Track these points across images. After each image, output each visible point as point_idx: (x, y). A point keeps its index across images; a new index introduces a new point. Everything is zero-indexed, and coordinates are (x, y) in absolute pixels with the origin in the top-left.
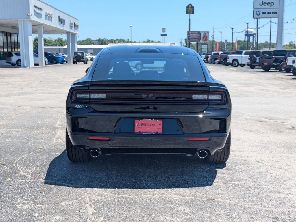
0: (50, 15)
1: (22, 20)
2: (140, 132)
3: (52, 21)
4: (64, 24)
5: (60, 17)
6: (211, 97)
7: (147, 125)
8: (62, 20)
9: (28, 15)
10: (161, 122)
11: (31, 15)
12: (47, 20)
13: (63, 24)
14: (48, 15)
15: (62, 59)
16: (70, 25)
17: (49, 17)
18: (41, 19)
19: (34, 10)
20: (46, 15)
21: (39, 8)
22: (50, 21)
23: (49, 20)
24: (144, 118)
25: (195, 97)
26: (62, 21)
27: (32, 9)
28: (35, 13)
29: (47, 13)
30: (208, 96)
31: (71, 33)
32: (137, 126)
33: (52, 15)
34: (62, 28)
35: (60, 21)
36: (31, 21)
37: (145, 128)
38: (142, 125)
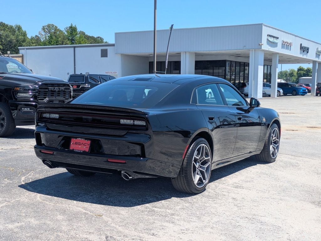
0: (288, 43)
1: (254, 50)
2: (73, 149)
3: (290, 50)
4: (308, 52)
5: (302, 45)
6: (137, 123)
7: (79, 144)
8: (305, 48)
9: (259, 45)
10: (89, 142)
11: (263, 44)
12: (284, 48)
13: (305, 52)
14: (286, 44)
15: (303, 90)
16: (316, 54)
17: (287, 45)
18: (276, 48)
19: (268, 39)
20: (282, 44)
21: (274, 37)
22: (288, 49)
23: (286, 49)
24: (77, 138)
25: (122, 121)
26: (305, 50)
27: (264, 38)
28: (268, 41)
29: (285, 41)
30: (134, 121)
31: (318, 62)
32: (72, 144)
33: (290, 44)
34: (305, 57)
35: (302, 49)
36: (264, 51)
37: (77, 146)
38: (76, 143)
